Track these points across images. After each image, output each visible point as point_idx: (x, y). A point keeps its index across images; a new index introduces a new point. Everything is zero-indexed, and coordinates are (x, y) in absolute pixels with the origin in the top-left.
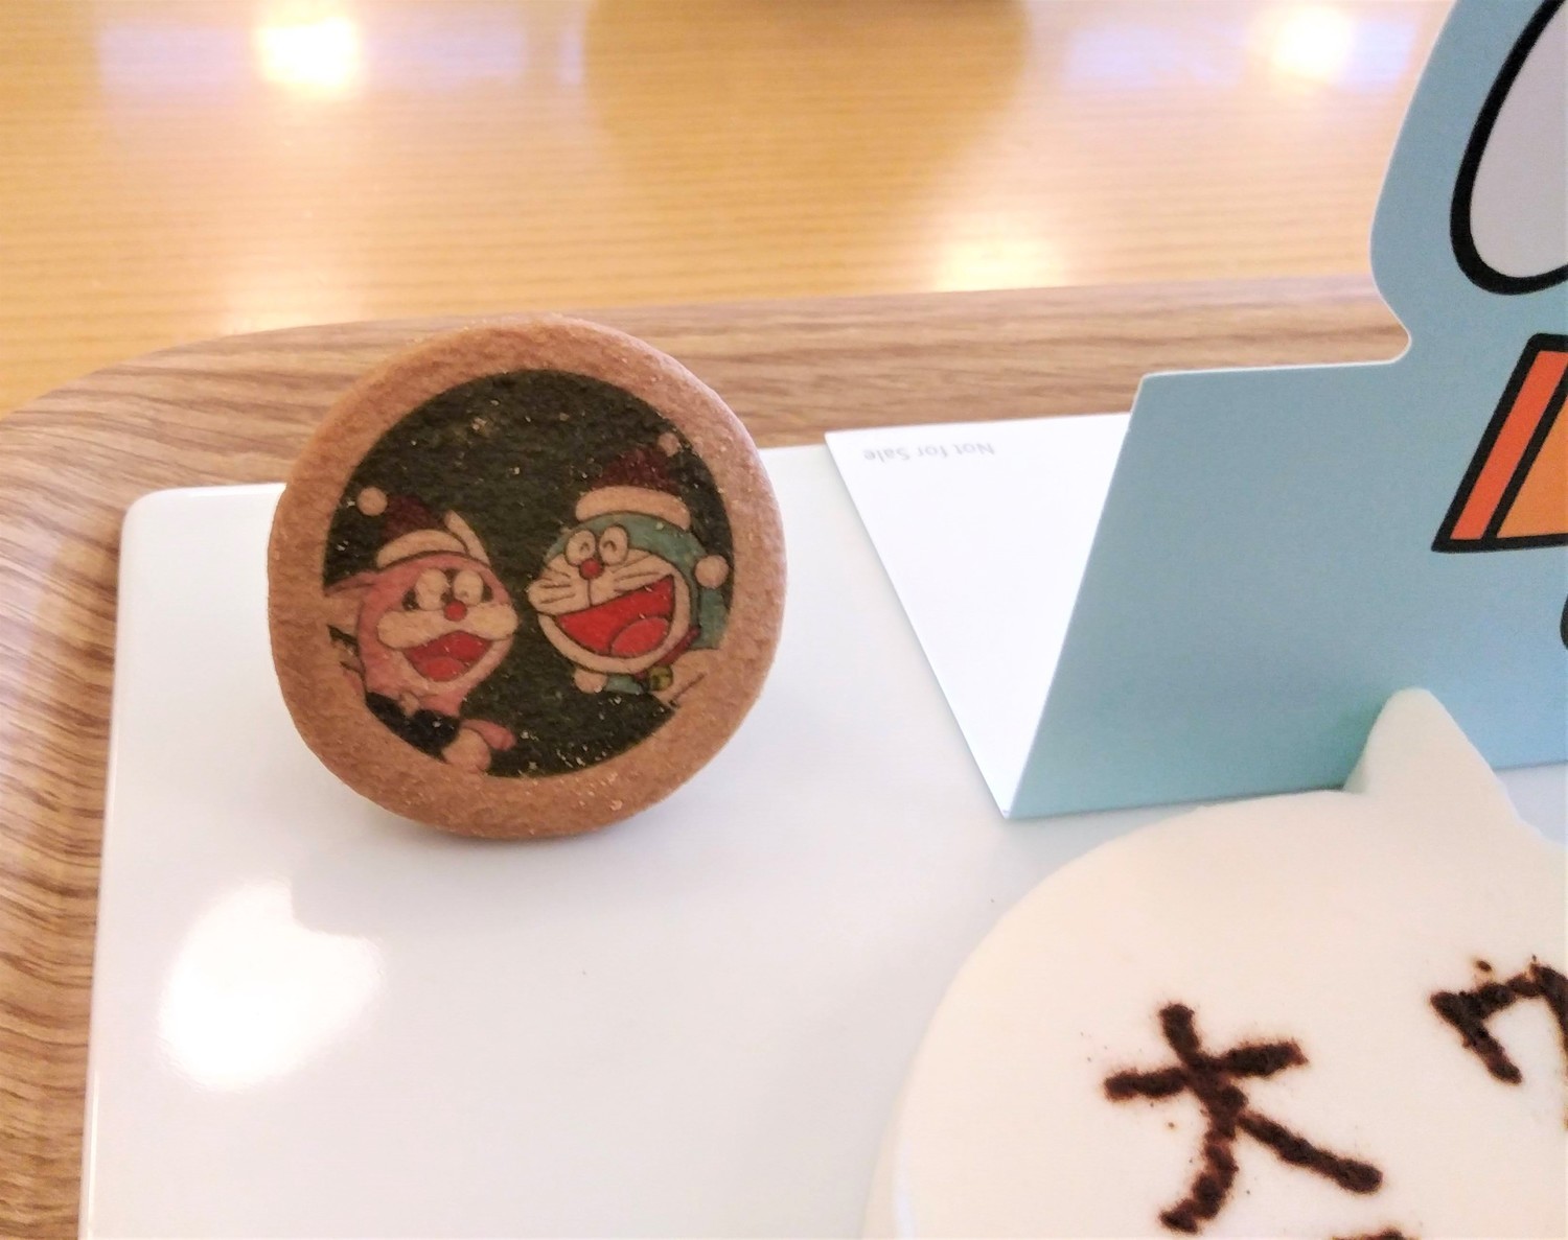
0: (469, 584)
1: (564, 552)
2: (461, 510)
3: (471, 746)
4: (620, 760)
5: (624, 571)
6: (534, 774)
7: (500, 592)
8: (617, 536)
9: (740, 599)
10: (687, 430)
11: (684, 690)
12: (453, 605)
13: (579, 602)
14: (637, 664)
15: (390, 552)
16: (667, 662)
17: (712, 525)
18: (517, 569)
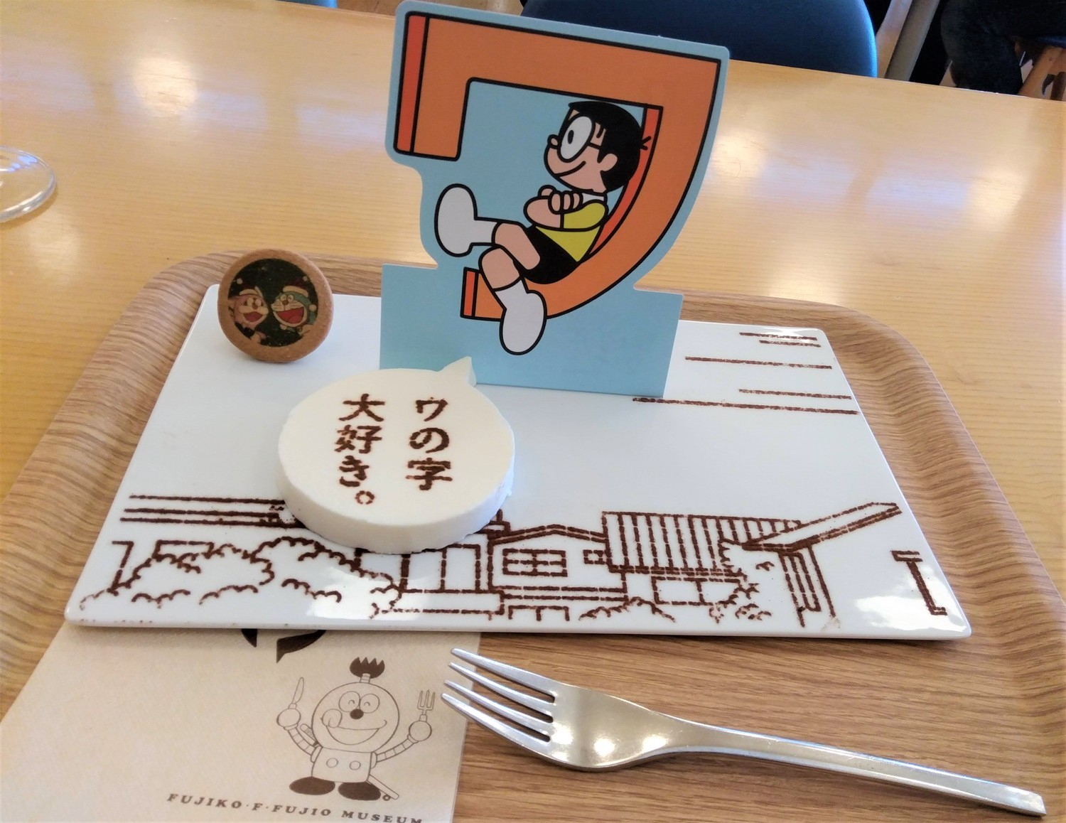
0: (259, 302)
1: (279, 298)
2: (258, 286)
3: (257, 337)
4: (290, 346)
5: (293, 304)
6: (270, 346)
7: (265, 305)
8: (292, 296)
9: (319, 315)
10: (310, 277)
11: (305, 333)
12: (255, 306)
13: (282, 310)
14: (295, 325)
15: (242, 293)
16: (301, 326)
17: (313, 298)
18: (269, 300)
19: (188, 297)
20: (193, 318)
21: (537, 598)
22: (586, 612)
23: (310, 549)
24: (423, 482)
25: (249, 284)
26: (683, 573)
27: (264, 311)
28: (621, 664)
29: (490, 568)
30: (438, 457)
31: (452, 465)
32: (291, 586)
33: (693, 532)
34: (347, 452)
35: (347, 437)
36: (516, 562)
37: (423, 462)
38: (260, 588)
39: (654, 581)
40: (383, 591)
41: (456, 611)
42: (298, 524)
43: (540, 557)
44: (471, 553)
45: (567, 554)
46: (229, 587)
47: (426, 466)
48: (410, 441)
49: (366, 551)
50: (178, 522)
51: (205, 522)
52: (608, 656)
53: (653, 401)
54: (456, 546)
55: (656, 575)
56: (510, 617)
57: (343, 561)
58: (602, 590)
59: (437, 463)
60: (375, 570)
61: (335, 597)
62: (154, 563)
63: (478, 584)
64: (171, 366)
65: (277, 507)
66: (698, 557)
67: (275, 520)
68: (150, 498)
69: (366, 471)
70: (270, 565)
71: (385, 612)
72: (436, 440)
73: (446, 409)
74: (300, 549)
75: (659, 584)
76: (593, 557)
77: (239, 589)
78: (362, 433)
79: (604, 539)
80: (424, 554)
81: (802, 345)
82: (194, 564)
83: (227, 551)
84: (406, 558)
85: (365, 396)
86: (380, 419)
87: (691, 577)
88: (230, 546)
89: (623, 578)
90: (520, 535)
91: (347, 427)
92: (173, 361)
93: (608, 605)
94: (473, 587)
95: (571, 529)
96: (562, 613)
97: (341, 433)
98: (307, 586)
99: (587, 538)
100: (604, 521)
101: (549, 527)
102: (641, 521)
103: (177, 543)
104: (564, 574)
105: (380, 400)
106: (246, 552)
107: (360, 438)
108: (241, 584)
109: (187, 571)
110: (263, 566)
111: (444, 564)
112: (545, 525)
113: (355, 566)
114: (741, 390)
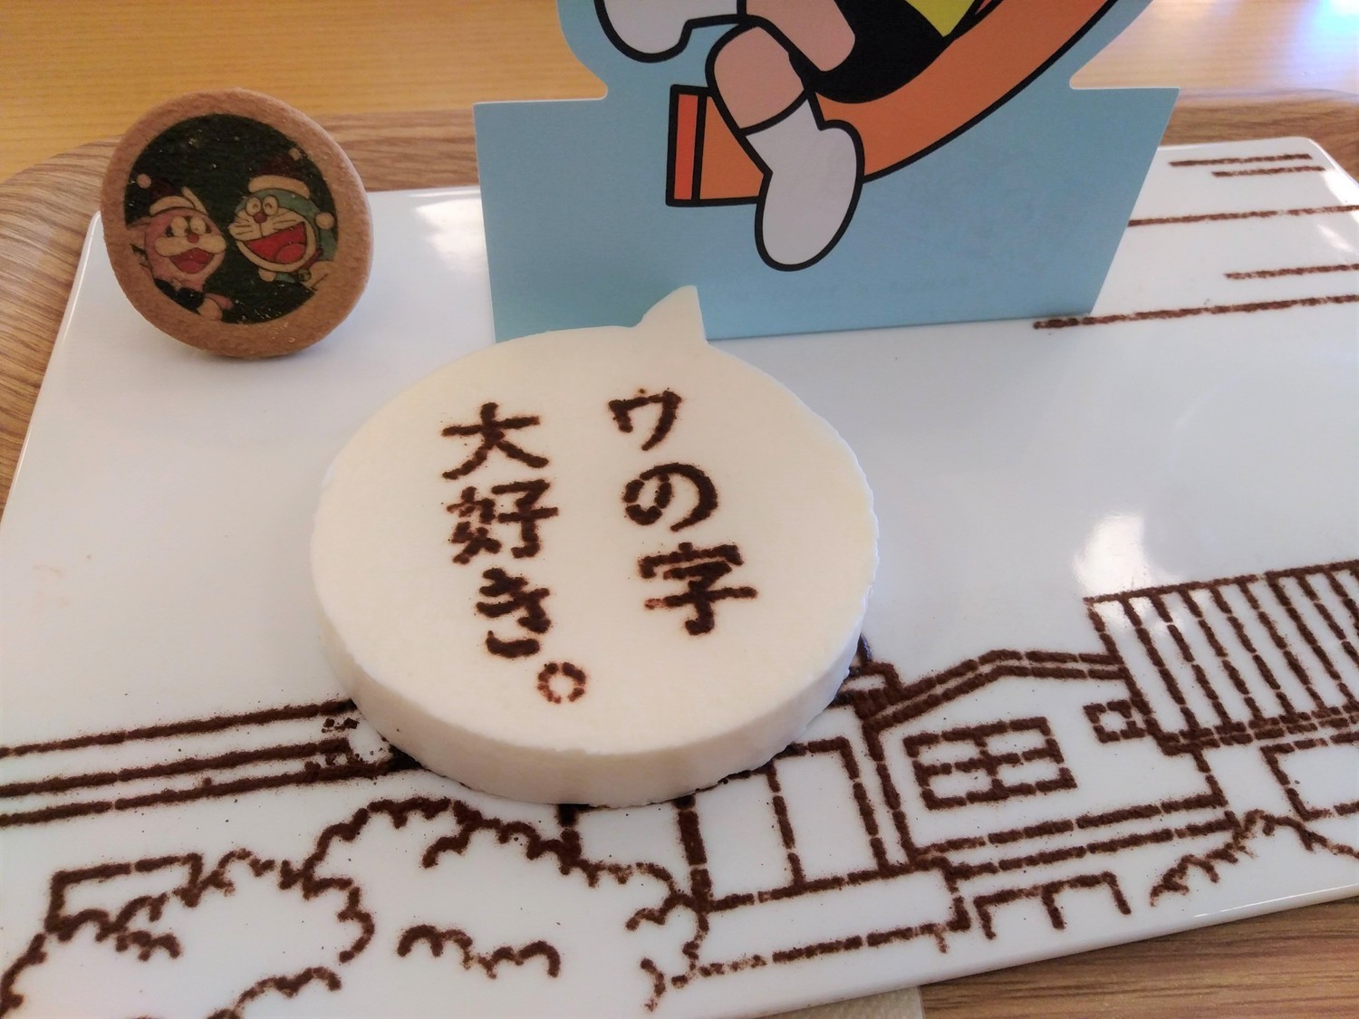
0: (198, 224)
1: (245, 208)
2: (189, 186)
3: (212, 306)
4: (290, 316)
5: (277, 219)
6: (245, 322)
7: (214, 228)
8: (272, 201)
9: (342, 236)
10: (304, 147)
11: (318, 282)
12: (191, 235)
13: (256, 235)
14: (291, 267)
15: (157, 207)
16: (307, 266)
17: (322, 198)
18: (222, 217)
19: (53, 243)
20: (69, 286)
21: (1032, 861)
22: (1156, 879)
23: (446, 825)
24: (689, 612)
25: (166, 185)
26: (1322, 724)
27: (214, 244)
29: (892, 798)
30: (704, 536)
31: (744, 552)
32: (422, 948)
33: (1294, 615)
34: (484, 561)
35: (475, 520)
36: (946, 769)
37: (674, 558)
38: (344, 972)
39: (1270, 756)
40: (658, 917)
41: (853, 943)
42: (400, 761)
43: (997, 746)
44: (830, 764)
45: (1054, 725)
46: (263, 984)
47: (684, 565)
48: (624, 506)
49: (586, 808)
50: (100, 808)
51: (169, 798)
53: (1074, 322)
54: (793, 750)
55: (1269, 742)
56: (990, 935)
57: (536, 848)
58: (1170, 807)
59: (707, 553)
60: (624, 859)
61: (539, 963)
62: (52, 946)
63: (878, 848)
64: (33, 400)
65: (340, 720)
66: (1335, 675)
67: (342, 760)
68: (22, 751)
69: (546, 604)
70: (355, 896)
71: (680, 980)
72: (685, 496)
73: (682, 412)
74: (422, 831)
75: (1287, 763)
76: (1113, 722)
77: (289, 986)
78: (506, 504)
79: (1113, 668)
80: (723, 787)
81: (1290, 170)
82: (158, 929)
83: (238, 872)
84: (684, 805)
85: (489, 410)
86: (538, 462)
87: (1344, 731)
88: (243, 855)
89: (1203, 767)
90: (926, 695)
91: (469, 493)
92: (37, 386)
93: (1200, 846)
94: (867, 862)
95: (1034, 656)
96: (1103, 893)
97: (457, 513)
98: (464, 942)
99: (1077, 675)
100: (1098, 623)
101: (985, 659)
102: (1174, 603)
103: (105, 872)
104: (1066, 781)
105: (528, 413)
106: (286, 864)
107: (505, 518)
108: (291, 970)
109: (145, 957)
110: (335, 900)
111: (780, 807)
112: (974, 654)
113: (569, 853)
114: (1229, 276)
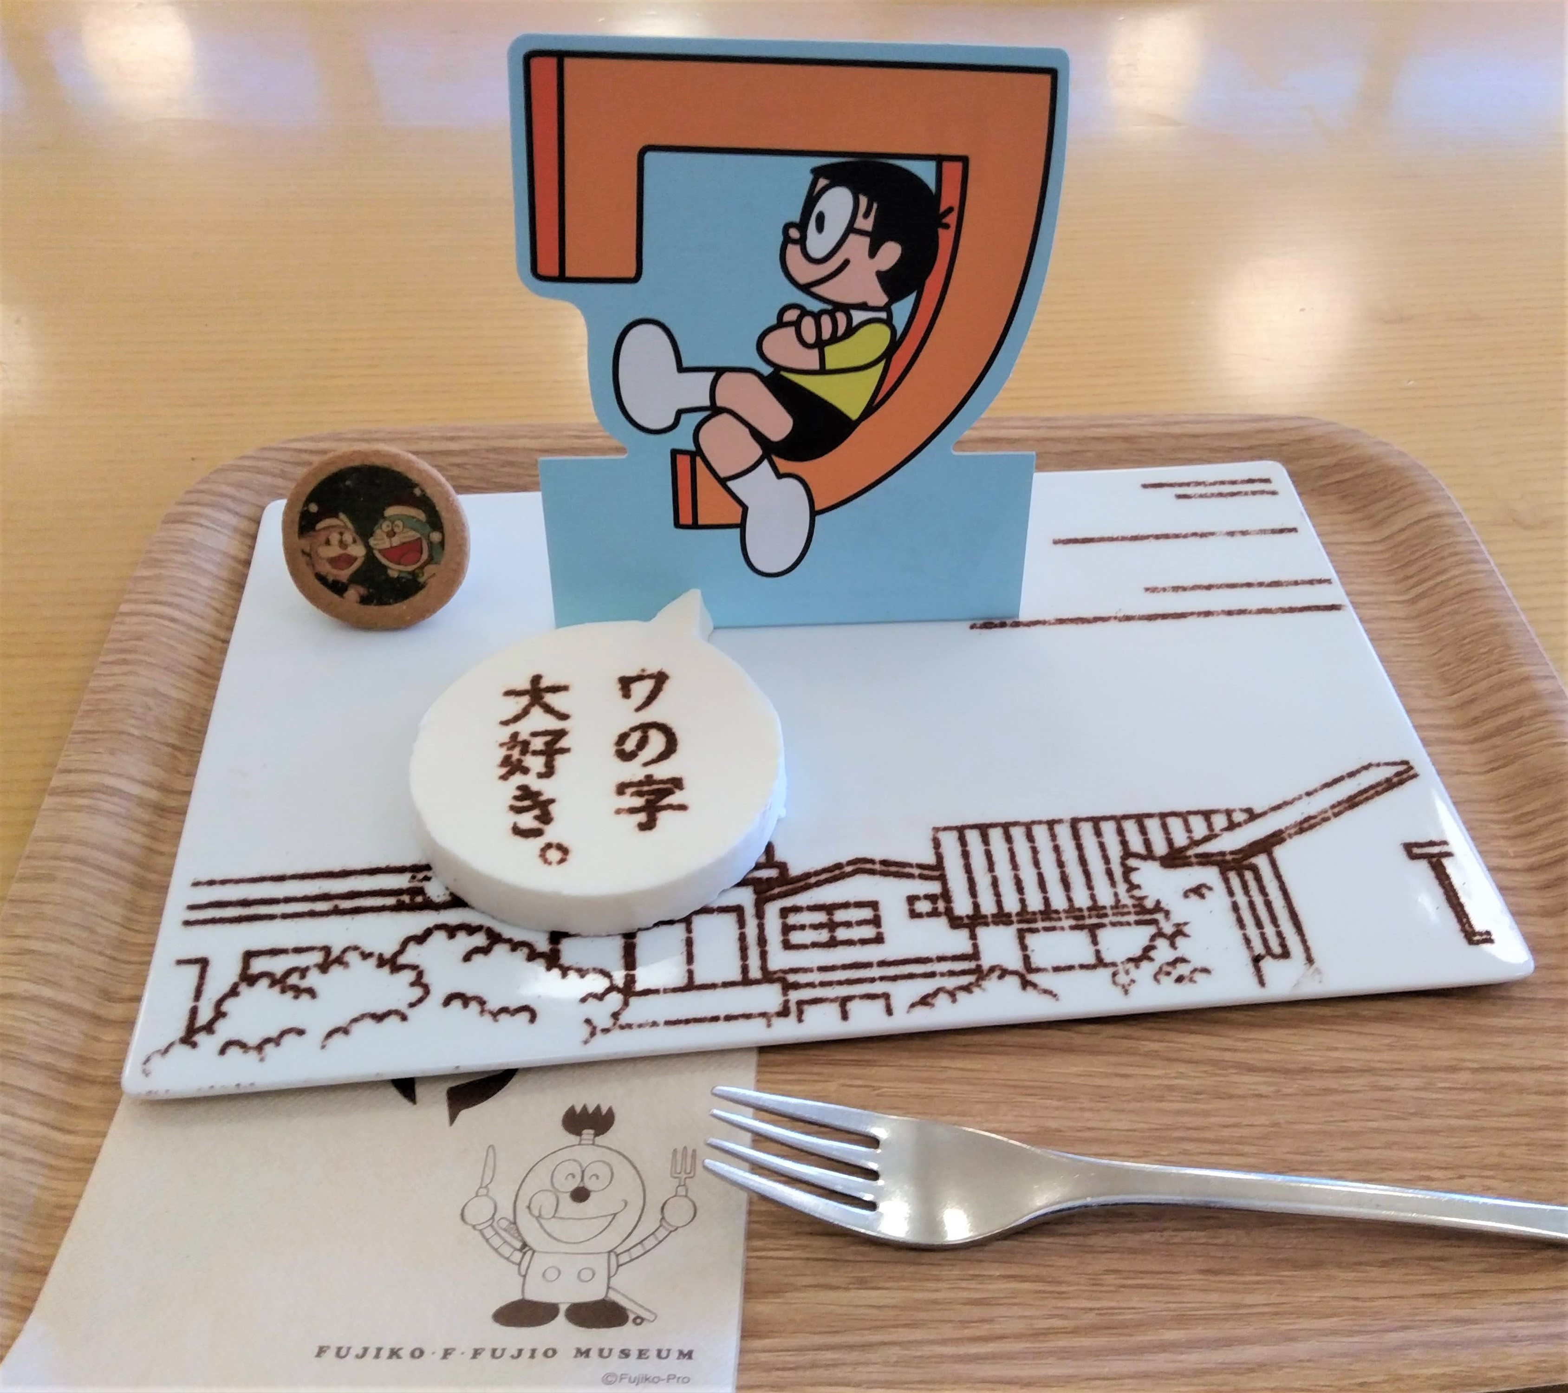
0: (348, 537)
1: (381, 528)
2: (344, 512)
3: (353, 594)
4: (407, 602)
5: (403, 535)
6: (376, 605)
8: (399, 523)
9: (447, 547)
10: (424, 487)
11: (429, 579)
12: (342, 544)
13: (387, 545)
14: (410, 568)
15: (320, 526)
16: (422, 568)
17: (435, 521)
18: (365, 533)
19: (236, 530)
20: (247, 563)
21: (840, 983)
22: (917, 998)
23: (480, 940)
24: (642, 817)
26: (1067, 918)
27: (358, 551)
28: (981, 1075)
29: (762, 941)
30: (663, 771)
31: (686, 783)
32: (457, 1004)
33: (1079, 847)
34: (518, 779)
35: (516, 754)
36: (802, 927)
37: (640, 783)
38: (410, 1013)
39: (1021, 935)
40: (600, 997)
41: (715, 1019)
42: (456, 902)
43: (840, 916)
44: (730, 920)
45: (882, 907)
46: (363, 1017)
47: (646, 788)
48: (614, 748)
49: (566, 935)
50: (271, 917)
51: (312, 914)
52: (959, 1064)
53: (1003, 625)
54: (706, 910)
55: (1025, 926)
56: (800, 1020)
57: (533, 955)
58: (941, 959)
59: (662, 782)
60: (585, 965)
61: (525, 1016)
62: (243, 988)
63: (745, 970)
64: (224, 652)
65: (420, 876)
66: (1090, 887)
67: (419, 899)
68: (224, 882)
69: (552, 808)
70: (420, 975)
71: (606, 1031)
72: (657, 742)
73: (668, 686)
74: (466, 943)
75: (1030, 939)
76: (923, 906)
77: (379, 1018)
78: (538, 744)
79: (936, 873)
80: (655, 929)
81: (1246, 494)
82: (304, 984)
83: (352, 957)
84: (629, 938)
85: (536, 679)
86: (563, 717)
87: (1081, 922)
88: (356, 948)
89: (973, 937)
90: (805, 882)
91: (515, 736)
92: (227, 642)
93: (951, 983)
94: (737, 976)
95: (884, 863)
96: (880, 1004)
97: (505, 748)
98: (482, 1002)
99: (910, 876)
100: (937, 844)
101: (850, 863)
102: (996, 835)
103: (274, 952)
104: (879, 939)
105: (562, 682)
106: (381, 956)
107: (535, 753)
108: (380, 1010)
109: (296, 997)
110: (409, 976)
111: (689, 943)
112: (843, 860)
113: (552, 960)
114: (1147, 589)
